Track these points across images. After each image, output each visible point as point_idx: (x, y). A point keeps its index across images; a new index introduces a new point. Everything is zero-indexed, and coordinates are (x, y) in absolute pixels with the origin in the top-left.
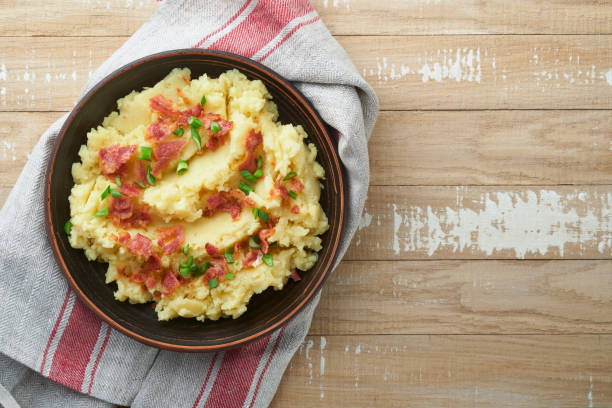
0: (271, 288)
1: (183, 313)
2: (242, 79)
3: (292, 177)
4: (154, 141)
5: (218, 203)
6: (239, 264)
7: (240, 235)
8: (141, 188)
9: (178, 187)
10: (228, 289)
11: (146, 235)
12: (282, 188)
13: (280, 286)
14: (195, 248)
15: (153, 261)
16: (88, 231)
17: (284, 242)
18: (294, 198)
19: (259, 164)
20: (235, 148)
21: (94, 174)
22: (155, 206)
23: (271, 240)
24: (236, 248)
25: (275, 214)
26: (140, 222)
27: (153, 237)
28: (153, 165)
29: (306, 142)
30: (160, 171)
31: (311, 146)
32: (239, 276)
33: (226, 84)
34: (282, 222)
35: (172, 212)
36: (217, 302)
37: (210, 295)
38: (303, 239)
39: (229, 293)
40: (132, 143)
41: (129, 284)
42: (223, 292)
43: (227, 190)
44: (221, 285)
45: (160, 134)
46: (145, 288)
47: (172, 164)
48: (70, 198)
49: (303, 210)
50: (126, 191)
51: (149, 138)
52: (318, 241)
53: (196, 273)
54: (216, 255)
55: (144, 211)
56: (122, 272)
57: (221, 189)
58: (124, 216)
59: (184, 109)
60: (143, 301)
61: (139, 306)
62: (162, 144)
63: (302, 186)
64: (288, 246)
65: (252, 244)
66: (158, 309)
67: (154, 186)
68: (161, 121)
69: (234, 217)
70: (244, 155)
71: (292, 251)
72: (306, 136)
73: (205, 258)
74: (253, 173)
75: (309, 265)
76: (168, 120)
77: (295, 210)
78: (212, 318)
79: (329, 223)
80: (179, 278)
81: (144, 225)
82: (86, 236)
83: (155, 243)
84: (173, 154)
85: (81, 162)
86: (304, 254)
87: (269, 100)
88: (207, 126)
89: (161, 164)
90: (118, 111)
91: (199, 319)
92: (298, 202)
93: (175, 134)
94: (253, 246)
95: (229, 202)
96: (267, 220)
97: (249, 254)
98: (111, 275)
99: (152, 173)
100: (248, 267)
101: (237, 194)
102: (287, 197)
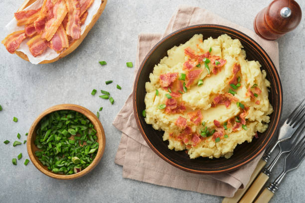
0: (246, 141)
1: (202, 155)
2: (228, 39)
3: (255, 87)
4: (187, 70)
5: (219, 100)
6: (230, 130)
7: (231, 116)
8: (181, 93)
9: (199, 93)
10: (225, 142)
11: (183, 117)
12: (251, 92)
13: (250, 140)
14: (208, 122)
15: (188, 129)
16: (155, 115)
17: (252, 119)
18: (257, 97)
19: (239, 80)
20: (227, 73)
21: (156, 87)
22: (188, 102)
23: (246, 118)
24: (229, 122)
25: (248, 105)
26: (180, 110)
27: (187, 117)
28: (187, 82)
29: (261, 69)
30: (190, 85)
31: (263, 71)
32: (230, 136)
33: (221, 41)
34: (251, 109)
35: (196, 105)
36: (219, 149)
37: (215, 146)
38: (261, 117)
39: (225, 145)
40: (176, 71)
41: (175, 142)
42: (222, 144)
43: (223, 94)
44: (222, 140)
45: (189, 67)
46: (183, 143)
47: (195, 82)
48: (146, 100)
49: (261, 103)
50: (174, 95)
51: (184, 69)
52: (268, 118)
53: (208, 135)
54: (218, 126)
55: (182, 105)
56: (172, 135)
57: (220, 93)
58: (173, 107)
59: (200, 54)
60: (182, 149)
61: (179, 152)
62: (191, 71)
63: (260, 91)
64: (254, 120)
65: (237, 120)
66: (189, 153)
67: (187, 92)
68: (190, 60)
69: (227, 106)
70: (232, 76)
71: (256, 123)
72: (261, 66)
73: (213, 127)
74: (236, 85)
75: (264, 130)
76: (194, 60)
77: (258, 103)
78: (217, 157)
79: (273, 109)
80: (200, 137)
81: (182, 112)
82: (154, 118)
83: (189, 120)
84: (195, 77)
85: (150, 82)
86: (262, 124)
87: (242, 49)
88: (213, 63)
89: (190, 82)
90: (167, 56)
91: (210, 158)
92: (258, 99)
93: (197, 66)
94: (237, 121)
95: (224, 100)
96: (244, 108)
97: (235, 125)
98: (166, 137)
99: (186, 86)
100: (235, 131)
101: (228, 95)
102: (253, 96)
